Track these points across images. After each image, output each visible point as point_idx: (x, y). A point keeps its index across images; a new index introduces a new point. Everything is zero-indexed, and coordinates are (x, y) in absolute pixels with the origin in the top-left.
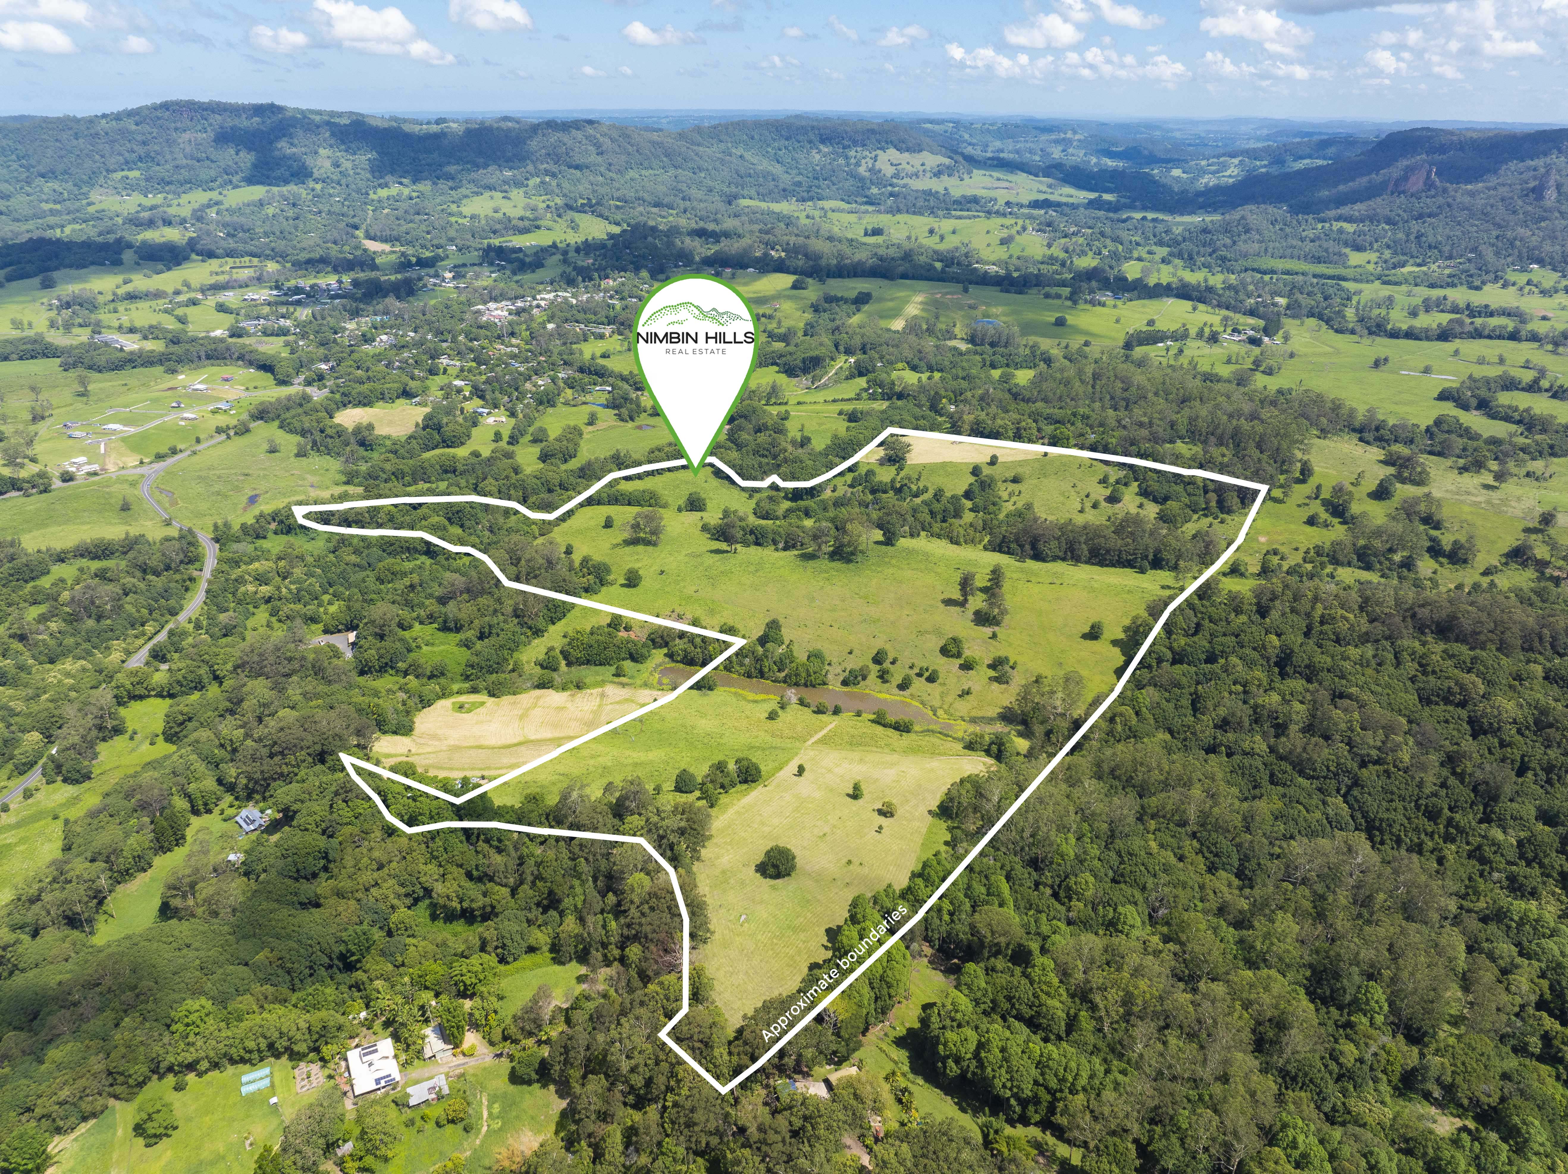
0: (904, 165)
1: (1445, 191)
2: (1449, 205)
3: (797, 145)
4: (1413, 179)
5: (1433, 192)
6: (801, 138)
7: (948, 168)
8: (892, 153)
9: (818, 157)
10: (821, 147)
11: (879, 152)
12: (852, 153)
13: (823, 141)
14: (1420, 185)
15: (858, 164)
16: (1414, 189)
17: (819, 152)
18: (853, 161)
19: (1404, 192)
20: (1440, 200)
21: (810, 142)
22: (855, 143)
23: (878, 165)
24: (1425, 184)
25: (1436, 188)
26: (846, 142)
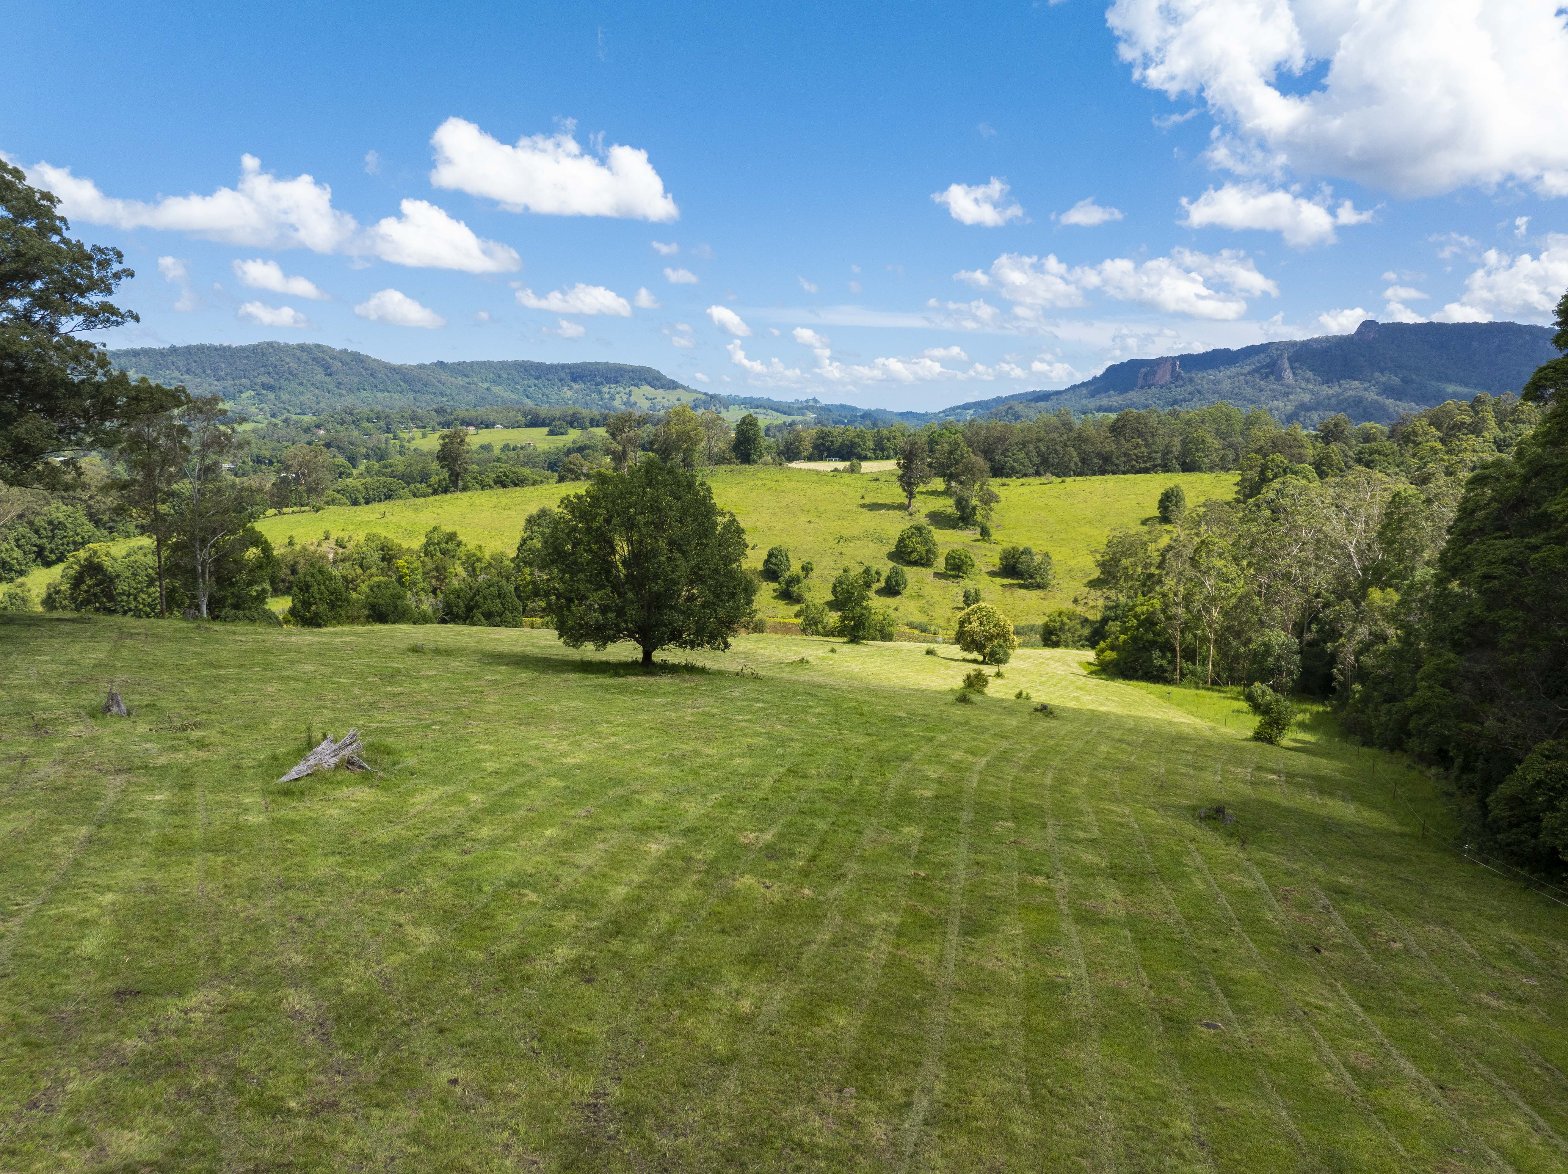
0: (660, 399)
1: (1191, 380)
2: (1199, 392)
3: (547, 382)
4: (1160, 373)
5: (1180, 383)
6: (551, 376)
7: (704, 402)
8: (646, 389)
9: (569, 393)
10: (573, 384)
11: (633, 388)
12: (606, 389)
13: (574, 380)
14: (1168, 377)
15: (612, 398)
16: (1163, 382)
17: (571, 388)
18: (607, 396)
19: (1153, 385)
20: (1190, 388)
21: (561, 380)
22: (608, 380)
23: (632, 399)
24: (1172, 376)
25: (1183, 379)
26: (598, 380)
